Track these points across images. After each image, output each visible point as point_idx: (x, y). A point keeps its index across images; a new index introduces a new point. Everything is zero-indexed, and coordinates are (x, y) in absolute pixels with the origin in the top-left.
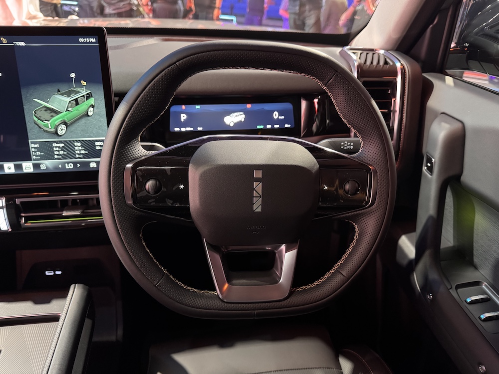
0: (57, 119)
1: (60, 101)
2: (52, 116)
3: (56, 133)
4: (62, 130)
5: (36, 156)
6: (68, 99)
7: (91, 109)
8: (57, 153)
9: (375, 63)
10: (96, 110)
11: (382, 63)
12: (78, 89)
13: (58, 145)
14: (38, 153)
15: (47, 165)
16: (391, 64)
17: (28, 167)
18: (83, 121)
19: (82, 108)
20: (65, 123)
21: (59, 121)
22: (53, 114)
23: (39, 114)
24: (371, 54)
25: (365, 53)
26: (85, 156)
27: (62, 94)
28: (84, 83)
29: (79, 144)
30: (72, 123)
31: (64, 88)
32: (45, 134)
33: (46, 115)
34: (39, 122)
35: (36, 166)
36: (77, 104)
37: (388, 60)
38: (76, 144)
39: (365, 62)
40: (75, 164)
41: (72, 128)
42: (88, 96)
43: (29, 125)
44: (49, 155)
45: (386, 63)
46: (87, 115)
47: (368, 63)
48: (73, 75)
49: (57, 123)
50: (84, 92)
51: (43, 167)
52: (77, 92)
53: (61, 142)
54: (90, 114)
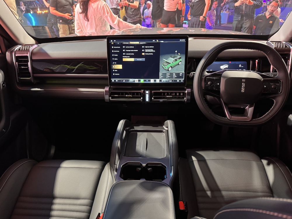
0: (169, 66)
1: (171, 60)
2: (168, 65)
3: (168, 70)
4: (170, 69)
5: (161, 77)
6: (174, 59)
7: (180, 62)
8: (167, 76)
9: (281, 47)
10: (182, 63)
11: (284, 47)
12: (177, 56)
13: (168, 74)
14: (162, 76)
15: (164, 80)
16: (288, 47)
17: (158, 81)
18: (177, 66)
19: (177, 62)
20: (171, 67)
21: (170, 66)
22: (168, 64)
23: (164, 64)
24: (279, 43)
25: (277, 43)
26: (176, 78)
27: (172, 58)
28: (179, 54)
29: (175, 74)
30: (173, 67)
31: (173, 56)
32: (165, 70)
33: (166, 64)
34: (164, 66)
35: (160, 81)
36: (176, 61)
37: (287, 46)
38: (174, 74)
39: (277, 47)
40: (172, 80)
41: (173, 69)
42: (180, 58)
43: (161, 67)
44: (165, 77)
45: (286, 47)
46: (179, 64)
47: (279, 47)
48: (176, 51)
49: (169, 67)
50: (179, 57)
51: (162, 81)
52: (177, 57)
53: (169, 73)
54: (180, 64)
